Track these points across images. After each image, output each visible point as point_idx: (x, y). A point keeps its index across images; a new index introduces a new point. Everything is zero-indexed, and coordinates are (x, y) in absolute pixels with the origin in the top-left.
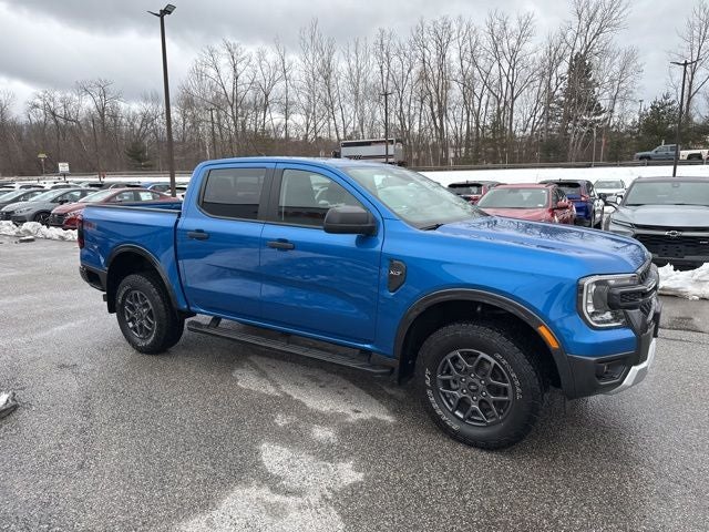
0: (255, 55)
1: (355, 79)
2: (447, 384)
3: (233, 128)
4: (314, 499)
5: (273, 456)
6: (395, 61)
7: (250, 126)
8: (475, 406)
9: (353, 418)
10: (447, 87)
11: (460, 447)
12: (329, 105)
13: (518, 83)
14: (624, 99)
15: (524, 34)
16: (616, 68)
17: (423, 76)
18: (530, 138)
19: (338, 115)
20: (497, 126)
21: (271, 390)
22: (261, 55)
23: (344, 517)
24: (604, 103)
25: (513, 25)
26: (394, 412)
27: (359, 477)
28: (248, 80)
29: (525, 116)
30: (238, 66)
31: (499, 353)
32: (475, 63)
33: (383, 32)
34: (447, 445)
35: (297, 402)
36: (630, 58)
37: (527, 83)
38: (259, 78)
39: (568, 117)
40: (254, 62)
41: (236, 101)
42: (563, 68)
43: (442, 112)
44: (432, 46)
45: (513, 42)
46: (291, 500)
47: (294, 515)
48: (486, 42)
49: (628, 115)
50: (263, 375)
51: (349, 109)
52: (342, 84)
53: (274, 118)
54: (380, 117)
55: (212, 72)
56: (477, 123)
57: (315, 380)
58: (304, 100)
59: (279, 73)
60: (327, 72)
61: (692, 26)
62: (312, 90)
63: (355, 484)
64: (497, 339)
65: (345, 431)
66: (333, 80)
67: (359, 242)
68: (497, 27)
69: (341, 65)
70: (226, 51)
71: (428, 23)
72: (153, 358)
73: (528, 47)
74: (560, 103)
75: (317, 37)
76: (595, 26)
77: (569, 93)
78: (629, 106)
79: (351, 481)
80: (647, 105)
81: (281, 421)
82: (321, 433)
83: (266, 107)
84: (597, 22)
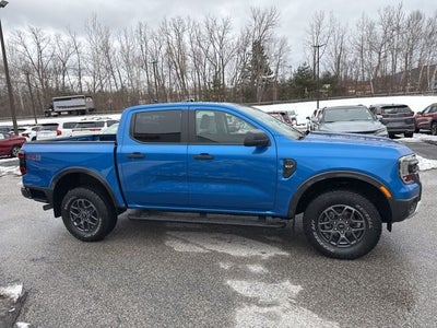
0: (53, 37)
1: (126, 53)
3: (40, 86)
4: (288, 305)
5: (240, 287)
6: (150, 42)
7: (52, 84)
8: (343, 236)
9: (265, 257)
10: (184, 59)
12: (110, 69)
13: (225, 56)
14: (283, 66)
15: (225, 29)
16: (277, 49)
17: (169, 52)
18: (235, 89)
19: (116, 74)
20: (216, 82)
21: (201, 250)
22: (58, 37)
23: (313, 311)
24: (273, 69)
25: (220, 23)
27: (299, 288)
28: (49, 54)
29: (230, 76)
30: (41, 44)
31: (357, 204)
32: (200, 46)
33: (140, 24)
35: (224, 254)
36: (284, 42)
37: (230, 57)
38: (57, 52)
39: (254, 77)
40: (53, 41)
41: (40, 68)
42: (249, 49)
43: (183, 72)
44: (173, 33)
45: (221, 33)
46: (275, 308)
47: (284, 316)
48: (204, 32)
49: (286, 73)
50: (186, 242)
51: (124, 73)
52: (117, 56)
53: (70, 79)
54: (143, 77)
55: (21, 48)
56: (204, 78)
57: (221, 240)
58: (91, 66)
59: (72, 49)
60: (106, 48)
61: (312, 26)
62: (96, 60)
63: (301, 292)
65: (267, 264)
66: (110, 54)
68: (210, 24)
70: (31, 34)
71: (169, 20)
73: (228, 36)
74: (249, 69)
75: (99, 27)
76: (264, 25)
77: (254, 62)
78: (286, 69)
79: (297, 291)
80: (295, 69)
81: (225, 266)
82: (256, 269)
83: (64, 72)
84: (265, 21)
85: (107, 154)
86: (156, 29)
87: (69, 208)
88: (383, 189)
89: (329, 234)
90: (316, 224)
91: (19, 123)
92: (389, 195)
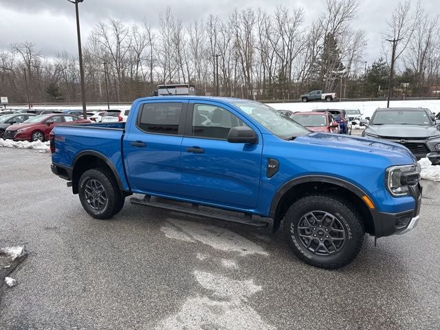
0: (131, 29)
1: (195, 45)
2: (303, 232)
3: (116, 75)
4: (238, 302)
5: (203, 278)
6: (219, 35)
7: (128, 74)
8: (322, 244)
9: (244, 254)
10: (251, 52)
11: (313, 269)
12: (179, 62)
13: (294, 50)
14: (356, 61)
15: (298, 20)
16: (352, 42)
17: (237, 45)
18: (302, 84)
19: (185, 66)
20: (282, 76)
21: (188, 239)
22: (135, 29)
23: (259, 312)
24: (345, 64)
25: (291, 15)
26: (267, 250)
27: (260, 288)
28: (126, 45)
29: (298, 70)
30: (120, 36)
31: (337, 212)
32: (268, 38)
33: (211, 16)
34: (305, 268)
35: (207, 245)
36: (359, 36)
37: (299, 50)
38: (134, 43)
39: (324, 71)
40: (130, 33)
41: (118, 58)
42: (321, 42)
43: (249, 66)
44: (242, 27)
45: (291, 25)
46: (223, 303)
47: (228, 312)
48: (275, 24)
49: (359, 71)
50: (179, 230)
51: (192, 65)
52: (186, 48)
53: (143, 69)
54: (210, 69)
55: (103, 39)
56: (270, 73)
57: (212, 232)
58: (162, 58)
59: (147, 41)
60: (177, 41)
61: (395, 18)
62: (167, 51)
63: (258, 293)
64: (337, 204)
65: (241, 261)
66: (181, 46)
67: (246, 148)
68: (281, 16)
69: (186, 37)
70: (112, 26)
71: (240, 12)
72: (105, 222)
73: (300, 28)
74: (319, 63)
75: (171, 20)
76: (339, 17)
77: (325, 56)
78: (359, 65)
79: (255, 291)
80: (370, 65)
81: (201, 257)
82: (228, 264)
83: (138, 62)
84: (341, 14)
85: (115, 141)
86: (226, 21)
87: (84, 186)
88: (365, 198)
89: (308, 239)
90: (295, 228)
91: (88, 108)
92: (371, 206)
